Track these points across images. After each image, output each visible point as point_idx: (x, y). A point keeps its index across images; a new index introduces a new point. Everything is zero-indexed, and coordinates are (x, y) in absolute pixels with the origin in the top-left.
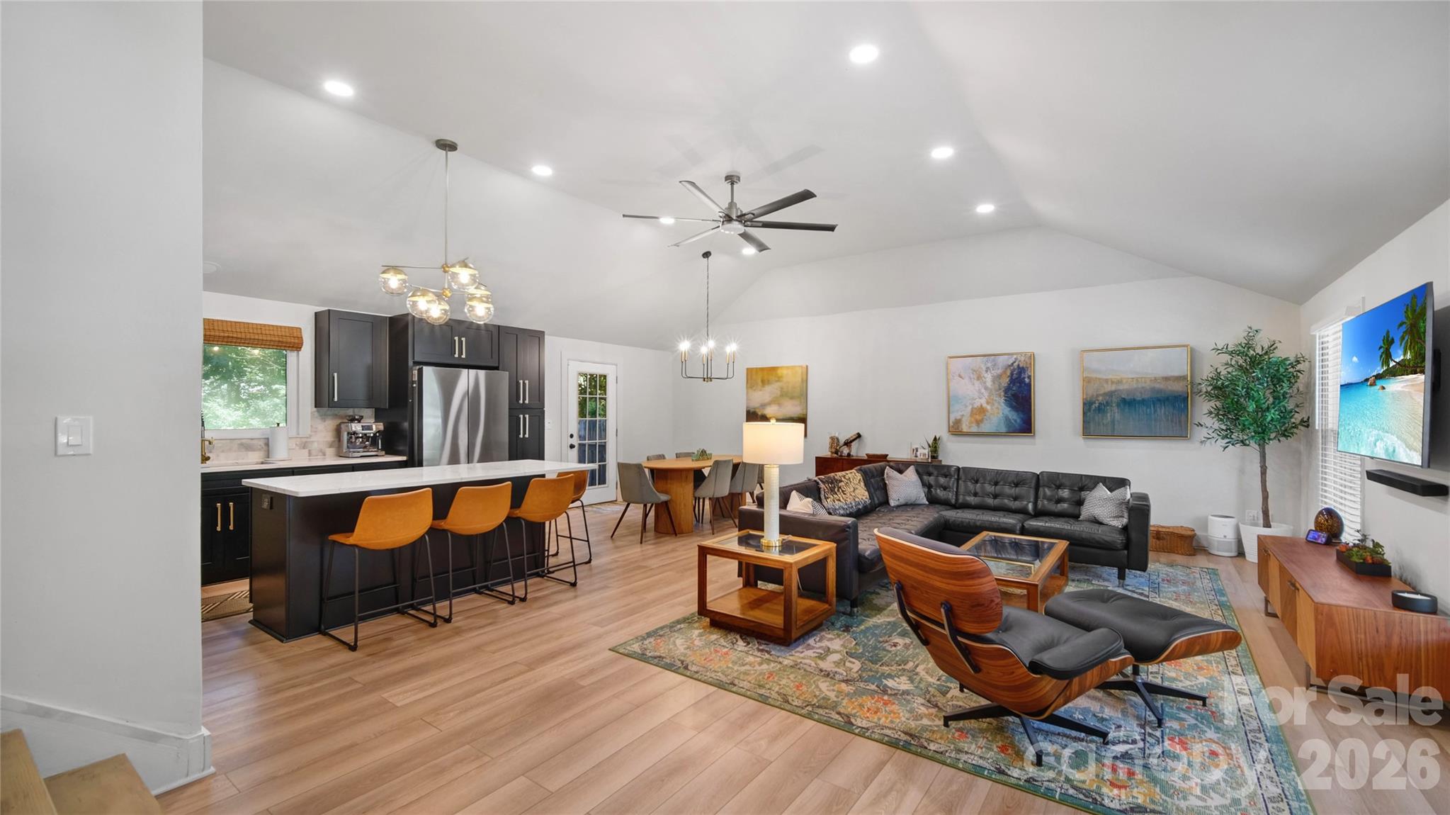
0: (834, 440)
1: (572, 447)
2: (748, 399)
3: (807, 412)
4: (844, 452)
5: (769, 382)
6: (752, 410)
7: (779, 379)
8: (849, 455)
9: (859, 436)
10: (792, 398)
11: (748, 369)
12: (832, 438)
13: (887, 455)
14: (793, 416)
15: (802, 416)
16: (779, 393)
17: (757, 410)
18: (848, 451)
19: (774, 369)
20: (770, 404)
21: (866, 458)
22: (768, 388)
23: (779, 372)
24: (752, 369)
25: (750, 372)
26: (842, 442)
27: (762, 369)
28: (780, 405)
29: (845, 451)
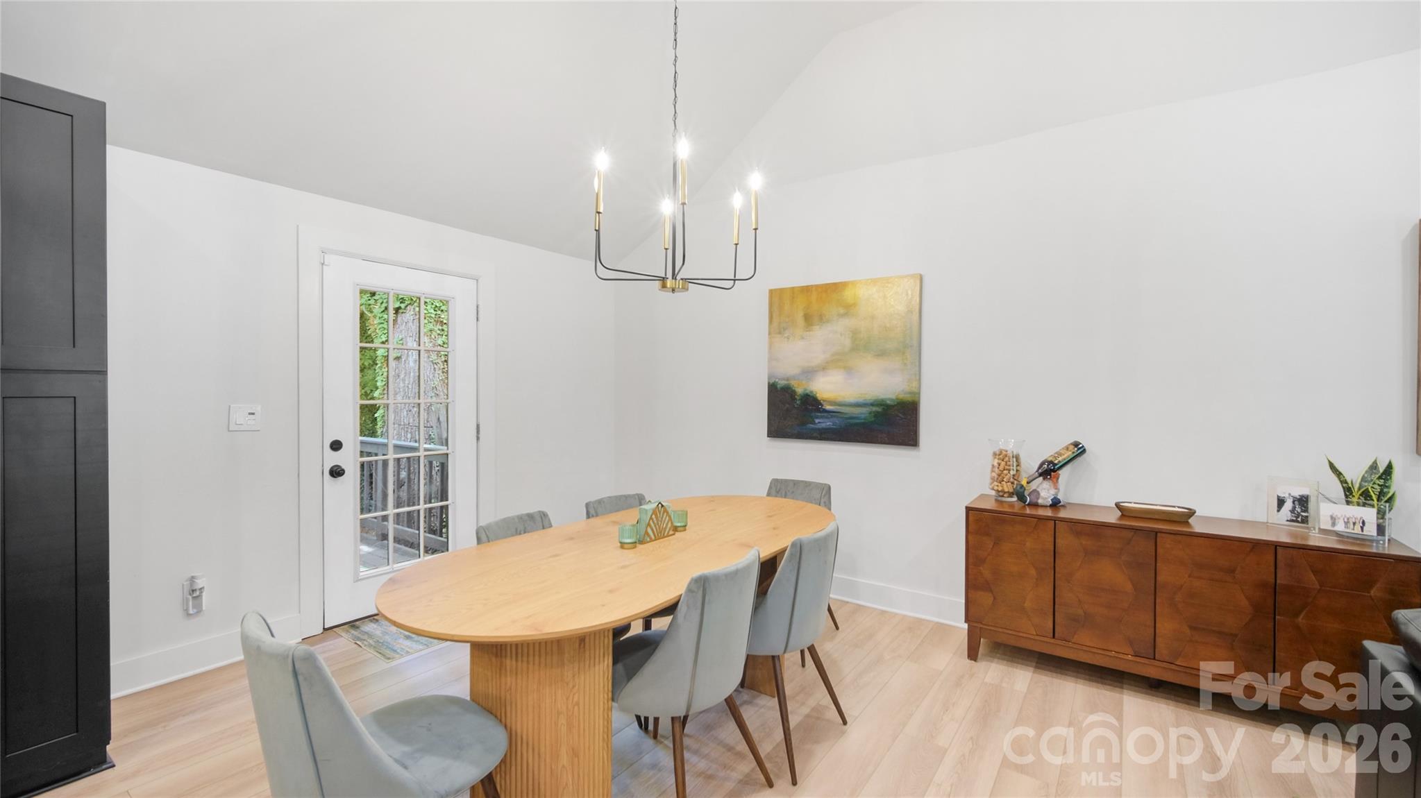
0: (1006, 462)
1: (337, 472)
2: (772, 358)
3: (920, 387)
4: (1043, 494)
5: (822, 319)
6: (782, 383)
7: (849, 309)
8: (1056, 504)
9: (1079, 451)
10: (882, 354)
11: (771, 291)
12: (1001, 456)
13: (1191, 513)
14: (882, 396)
15: (908, 398)
16: (848, 343)
17: (793, 383)
18: (1053, 492)
19: (831, 290)
20: (824, 368)
21: (1113, 518)
22: (820, 334)
23: (848, 294)
24: (782, 291)
25: (778, 299)
26: (1031, 464)
27: (806, 290)
28: (849, 370)
29: (1045, 492)
